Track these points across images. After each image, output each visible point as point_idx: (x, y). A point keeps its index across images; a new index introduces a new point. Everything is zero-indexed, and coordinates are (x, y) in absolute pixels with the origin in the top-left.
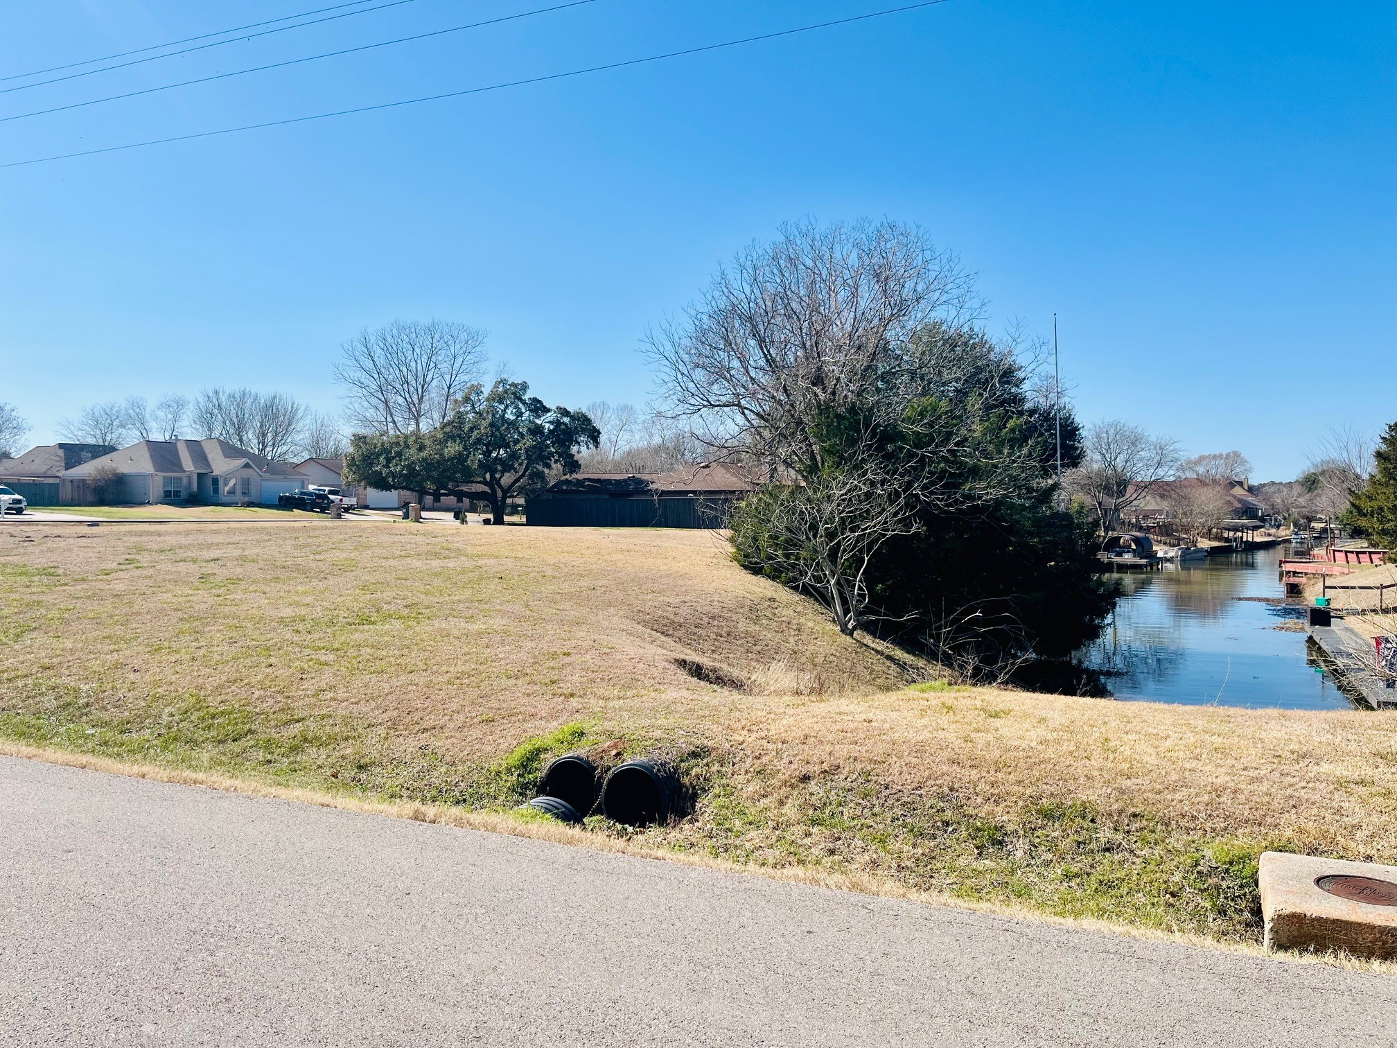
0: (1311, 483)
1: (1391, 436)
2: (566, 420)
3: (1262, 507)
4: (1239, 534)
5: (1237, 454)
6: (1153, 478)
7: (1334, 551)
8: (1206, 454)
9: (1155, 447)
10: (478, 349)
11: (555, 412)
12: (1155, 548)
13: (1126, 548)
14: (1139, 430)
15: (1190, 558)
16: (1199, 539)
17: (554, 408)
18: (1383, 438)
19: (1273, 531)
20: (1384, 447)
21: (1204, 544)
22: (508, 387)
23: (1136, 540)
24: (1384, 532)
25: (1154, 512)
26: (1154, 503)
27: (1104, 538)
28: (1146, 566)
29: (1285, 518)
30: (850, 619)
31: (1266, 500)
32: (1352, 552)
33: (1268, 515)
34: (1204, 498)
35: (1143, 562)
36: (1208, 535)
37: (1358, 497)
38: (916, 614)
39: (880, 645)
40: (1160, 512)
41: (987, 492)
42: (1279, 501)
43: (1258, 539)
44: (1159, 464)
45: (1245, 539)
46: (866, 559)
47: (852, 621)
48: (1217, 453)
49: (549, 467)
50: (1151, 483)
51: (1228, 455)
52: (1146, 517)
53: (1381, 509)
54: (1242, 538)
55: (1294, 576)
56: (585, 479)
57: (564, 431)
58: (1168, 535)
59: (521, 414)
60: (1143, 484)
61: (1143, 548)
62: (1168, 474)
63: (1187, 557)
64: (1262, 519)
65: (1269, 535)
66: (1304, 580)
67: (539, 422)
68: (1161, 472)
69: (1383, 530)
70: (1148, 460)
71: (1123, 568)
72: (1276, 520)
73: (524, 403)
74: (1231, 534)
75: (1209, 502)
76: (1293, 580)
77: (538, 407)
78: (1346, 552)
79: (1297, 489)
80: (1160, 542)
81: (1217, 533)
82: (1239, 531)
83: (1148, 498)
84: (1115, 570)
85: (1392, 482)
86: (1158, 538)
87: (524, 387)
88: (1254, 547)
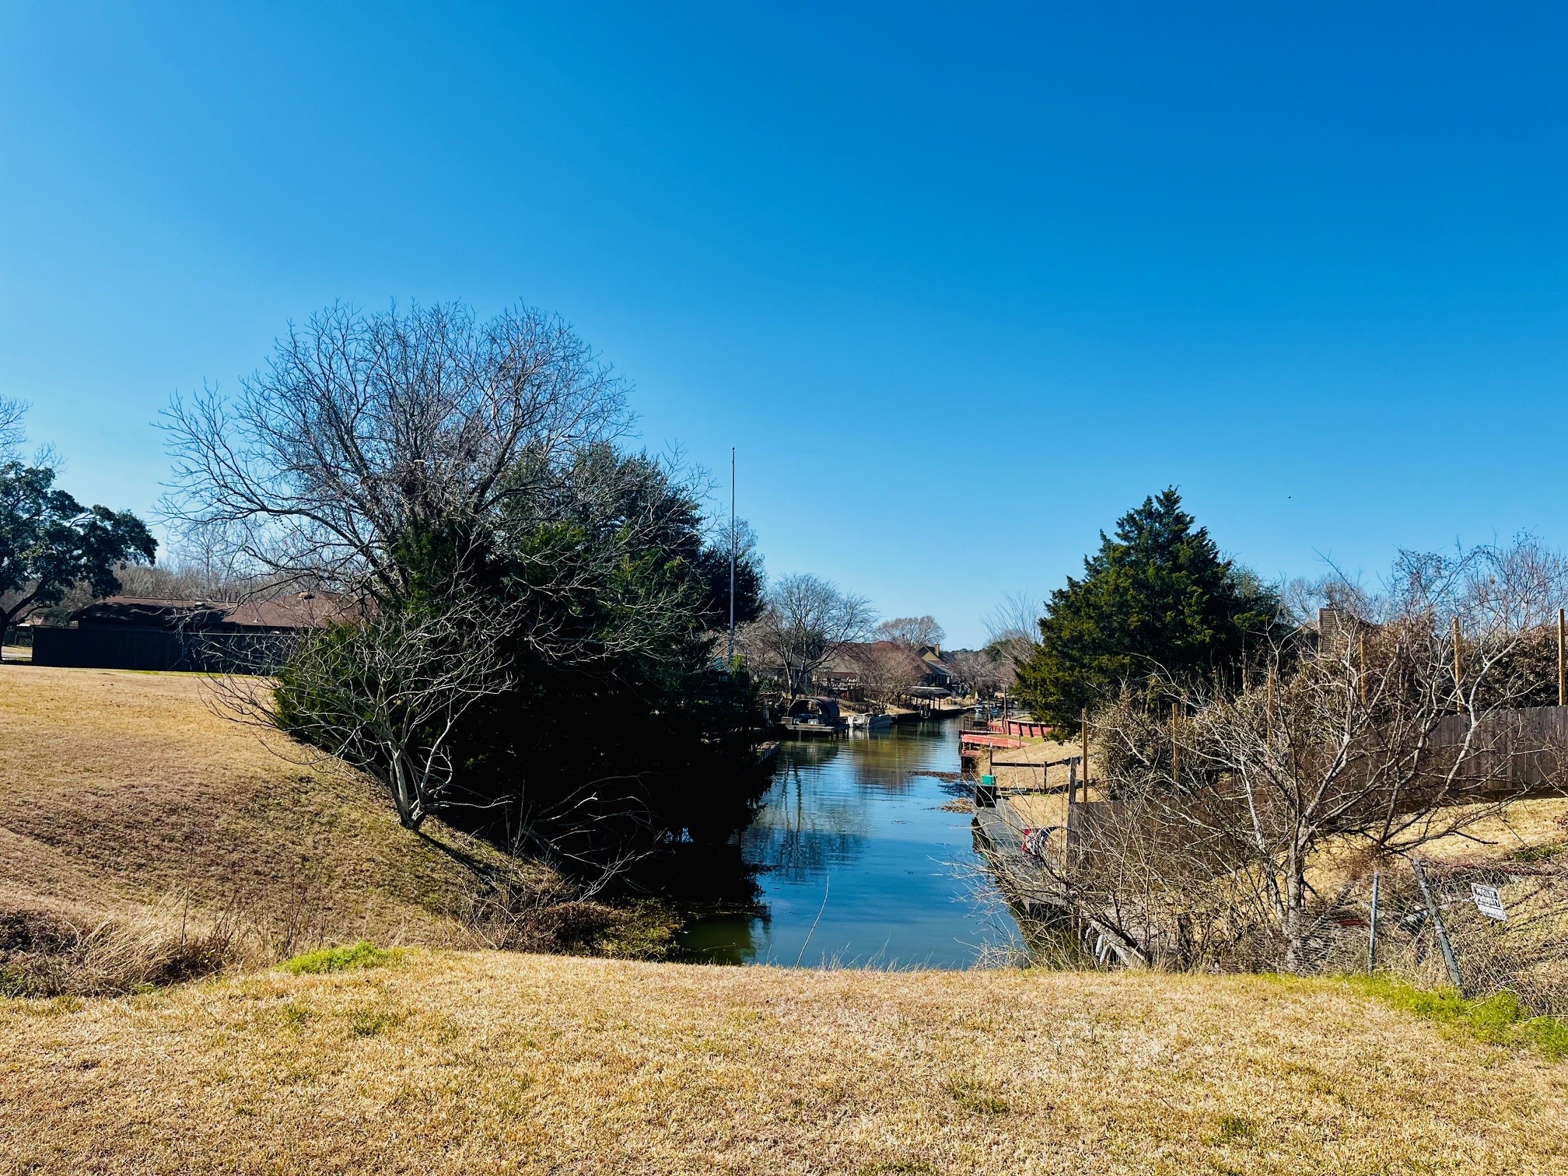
0: (994, 652)
1: (1055, 603)
2: (108, 525)
3: (951, 674)
4: (927, 701)
5: (930, 619)
6: (843, 639)
7: (1009, 722)
8: (903, 617)
9: (845, 605)
10: (12, 426)
11: (92, 513)
12: (842, 714)
13: (812, 714)
14: (830, 586)
15: (879, 726)
16: (888, 706)
17: (91, 507)
18: (1048, 606)
19: (959, 699)
20: (1048, 616)
21: (893, 711)
22: (23, 474)
23: (822, 705)
24: (1047, 706)
25: (846, 675)
26: (843, 666)
27: (792, 701)
28: (831, 734)
29: (971, 687)
30: (416, 806)
31: (954, 667)
32: (1025, 725)
33: (956, 683)
34: (893, 662)
35: (829, 729)
36: (897, 701)
37: (1023, 666)
38: (507, 799)
39: (460, 841)
40: (853, 676)
41: (617, 642)
42: (965, 668)
43: (945, 708)
44: (849, 625)
45: (932, 707)
46: (449, 724)
47: (417, 810)
48: (913, 617)
49: (70, 585)
50: (840, 645)
51: (922, 619)
52: (837, 680)
53: (1044, 680)
54: (929, 705)
55: (972, 749)
56: (132, 605)
57: (99, 539)
58: (857, 700)
59: (38, 512)
60: (832, 645)
61: (829, 713)
62: (859, 635)
63: (876, 724)
64: (950, 688)
65: (955, 703)
66: (978, 753)
67: (67, 524)
68: (851, 633)
69: (1046, 704)
70: (838, 620)
71: (808, 736)
72: (963, 689)
73: (45, 497)
74: (920, 700)
75: (899, 665)
76: (970, 753)
77: (66, 504)
78: (1021, 724)
79: (983, 658)
80: (849, 707)
81: (906, 700)
82: (926, 698)
83: (837, 660)
84: (800, 738)
85: (1054, 652)
86: (848, 703)
87: (49, 475)
88: (940, 716)
